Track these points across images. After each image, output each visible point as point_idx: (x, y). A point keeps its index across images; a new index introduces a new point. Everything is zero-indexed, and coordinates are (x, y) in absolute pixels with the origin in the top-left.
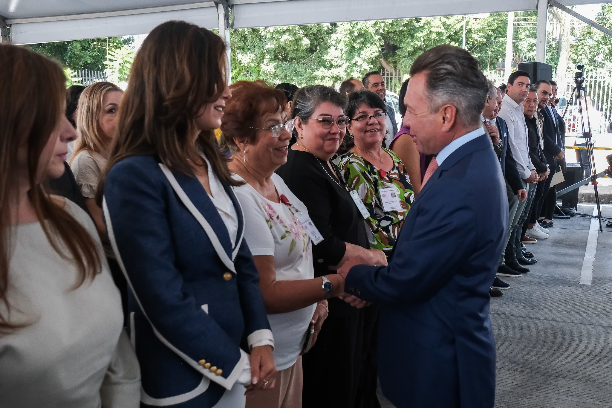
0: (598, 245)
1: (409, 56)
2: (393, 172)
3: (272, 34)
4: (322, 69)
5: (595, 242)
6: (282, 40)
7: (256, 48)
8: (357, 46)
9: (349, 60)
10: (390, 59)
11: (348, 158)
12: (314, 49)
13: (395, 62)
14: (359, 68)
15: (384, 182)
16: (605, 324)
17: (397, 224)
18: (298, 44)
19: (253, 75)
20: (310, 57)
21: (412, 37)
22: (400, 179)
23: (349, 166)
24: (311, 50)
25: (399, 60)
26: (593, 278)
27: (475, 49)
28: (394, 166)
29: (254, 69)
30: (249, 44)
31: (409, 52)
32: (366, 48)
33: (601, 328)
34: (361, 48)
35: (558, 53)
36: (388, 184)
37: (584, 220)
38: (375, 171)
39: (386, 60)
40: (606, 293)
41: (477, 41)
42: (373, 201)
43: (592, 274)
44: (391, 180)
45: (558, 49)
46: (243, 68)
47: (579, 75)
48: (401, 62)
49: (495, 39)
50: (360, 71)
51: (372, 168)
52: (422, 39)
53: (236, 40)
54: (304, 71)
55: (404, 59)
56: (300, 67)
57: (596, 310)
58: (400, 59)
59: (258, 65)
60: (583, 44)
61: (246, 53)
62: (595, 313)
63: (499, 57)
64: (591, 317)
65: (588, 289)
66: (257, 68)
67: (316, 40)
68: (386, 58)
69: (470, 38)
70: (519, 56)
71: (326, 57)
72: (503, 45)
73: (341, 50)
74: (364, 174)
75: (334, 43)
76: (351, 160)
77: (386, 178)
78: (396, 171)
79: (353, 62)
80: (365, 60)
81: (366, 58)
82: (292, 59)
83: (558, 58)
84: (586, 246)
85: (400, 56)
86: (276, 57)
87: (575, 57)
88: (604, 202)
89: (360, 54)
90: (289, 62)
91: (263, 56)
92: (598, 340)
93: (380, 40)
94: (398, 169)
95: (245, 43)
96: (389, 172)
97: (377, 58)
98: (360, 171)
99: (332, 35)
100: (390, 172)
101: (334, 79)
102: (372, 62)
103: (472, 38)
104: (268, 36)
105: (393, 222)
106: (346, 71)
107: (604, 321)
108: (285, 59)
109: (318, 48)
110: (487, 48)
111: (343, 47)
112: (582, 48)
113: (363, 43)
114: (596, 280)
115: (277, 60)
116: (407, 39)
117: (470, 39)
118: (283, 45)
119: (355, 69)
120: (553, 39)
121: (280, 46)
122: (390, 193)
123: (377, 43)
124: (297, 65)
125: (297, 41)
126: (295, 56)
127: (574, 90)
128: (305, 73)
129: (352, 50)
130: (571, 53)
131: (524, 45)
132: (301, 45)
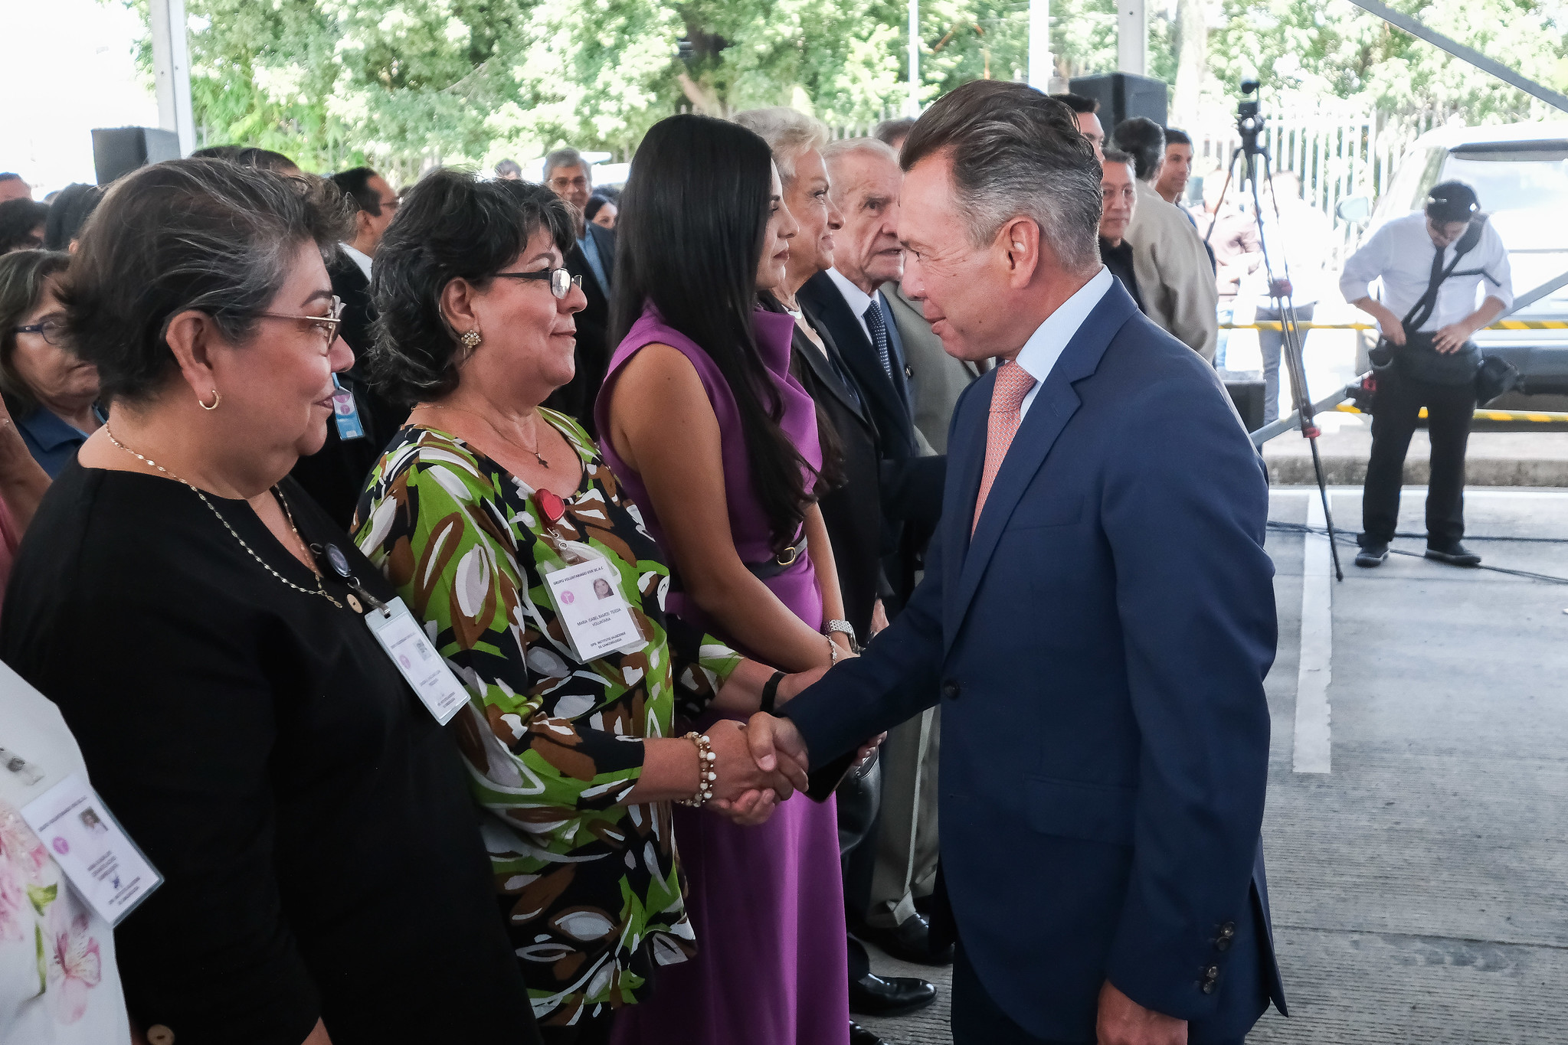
0: (1337, 624)
1: (760, 66)
2: (585, 498)
3: (356, 8)
4: (510, 106)
5: (1326, 615)
6: (385, 26)
7: (311, 48)
8: (607, 40)
9: (587, 80)
10: (707, 76)
11: (411, 447)
12: (484, 51)
13: (721, 86)
14: (614, 102)
15: (560, 541)
16: (1392, 927)
17: (620, 706)
18: (434, 39)
19: (305, 128)
20: (471, 74)
21: (767, 13)
22: (613, 525)
23: (413, 478)
24: (476, 55)
25: (732, 78)
26: (1335, 746)
27: (947, 44)
28: (585, 475)
29: (306, 112)
30: (288, 38)
31: (760, 57)
32: (635, 43)
33: (1381, 944)
34: (619, 46)
35: (1174, 52)
36: (575, 547)
37: (1284, 542)
38: (521, 495)
39: (695, 76)
40: (1380, 804)
41: (949, 20)
42: (515, 623)
43: (1327, 732)
44: (583, 531)
45: (1174, 40)
46: (275, 109)
47: (1248, 110)
48: (737, 83)
49: (1000, 14)
50: (620, 112)
51: (510, 487)
52: (796, 19)
53: (248, 29)
54: (456, 113)
55: (746, 74)
56: (443, 103)
57: (1356, 872)
58: (737, 74)
59: (321, 101)
60: (1240, 26)
61: (280, 65)
62: (1356, 885)
63: (1013, 64)
64: (1344, 900)
65: (1323, 790)
66: (318, 111)
67: (490, 24)
68: (695, 75)
69: (931, 12)
70: (1069, 63)
71: (518, 73)
72: (1021, 32)
73: (563, 52)
74: (480, 510)
75: (542, 32)
76: (425, 455)
77: (563, 522)
78: (594, 494)
79: (599, 84)
80: (630, 80)
81: (636, 74)
82: (420, 80)
83: (1175, 66)
84: (1299, 630)
85: (734, 67)
86: (372, 76)
87: (1220, 62)
88: (1337, 481)
89: (616, 63)
90: (411, 88)
91: (331, 73)
92: (1378, 996)
93: (673, 22)
94: (598, 484)
95: (277, 36)
96: (571, 501)
97: (668, 74)
98: (463, 500)
99: (534, 10)
100: (575, 498)
101: (547, 137)
102: (654, 86)
103: (937, 14)
104: (343, 16)
105: (605, 699)
106: (578, 112)
107: (1387, 915)
108: (399, 81)
109: (495, 48)
110: (980, 41)
111: (567, 45)
112: (1239, 38)
113: (623, 30)
114: (1344, 756)
115: (374, 85)
116: (753, 19)
117: (931, 17)
118: (388, 40)
119: (604, 105)
120: (1162, 15)
121: (382, 45)
122: (587, 582)
123: (666, 30)
124: (434, 96)
125: (432, 28)
126: (426, 72)
127: (1236, 154)
128: (460, 120)
129: (594, 50)
130: (1211, 49)
131: (1080, 31)
132: (443, 42)
